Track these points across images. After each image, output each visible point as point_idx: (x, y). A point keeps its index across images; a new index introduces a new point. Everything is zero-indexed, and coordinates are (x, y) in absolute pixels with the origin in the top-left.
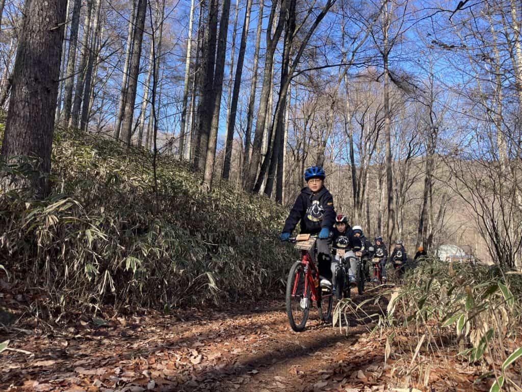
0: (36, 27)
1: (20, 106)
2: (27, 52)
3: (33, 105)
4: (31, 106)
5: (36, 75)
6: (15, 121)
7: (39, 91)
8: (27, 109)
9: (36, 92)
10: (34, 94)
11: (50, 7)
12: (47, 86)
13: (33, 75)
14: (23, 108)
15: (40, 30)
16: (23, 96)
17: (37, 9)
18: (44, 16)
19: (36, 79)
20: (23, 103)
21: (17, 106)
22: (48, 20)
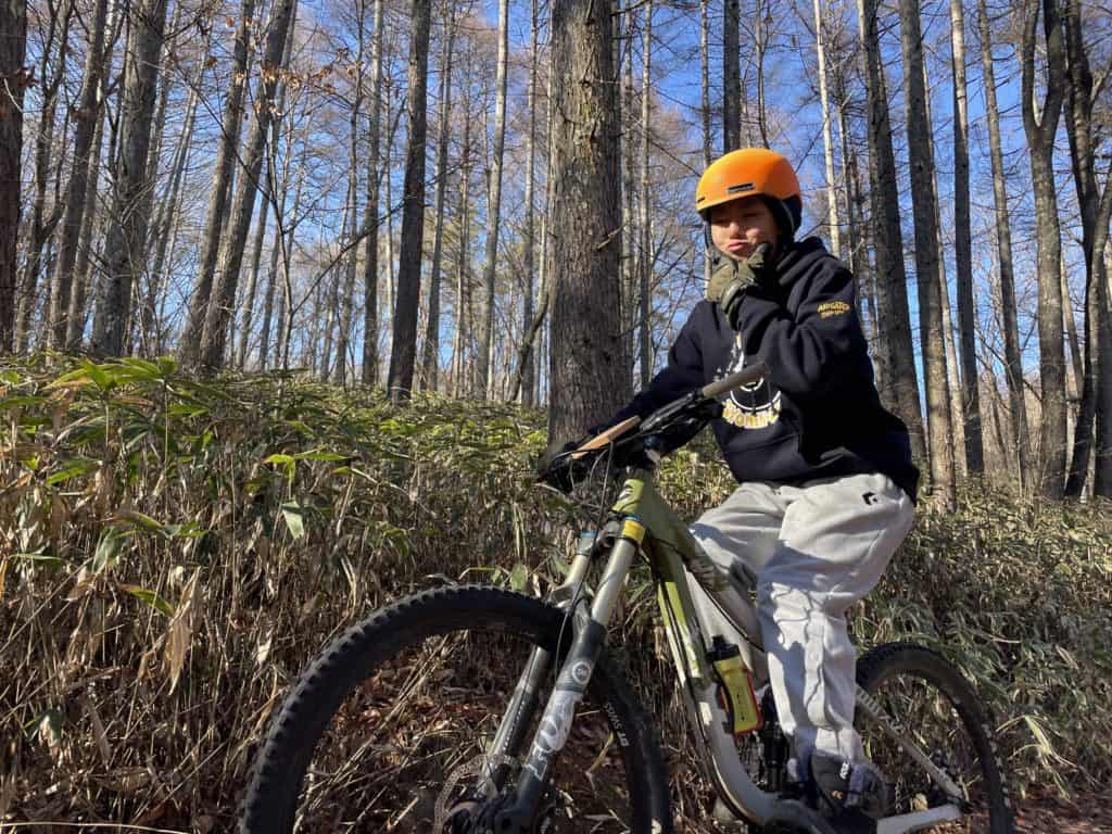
0: (575, 251)
1: (568, 395)
2: (567, 298)
3: (587, 388)
4: (584, 390)
5: (585, 333)
6: (562, 422)
7: (593, 360)
8: (578, 398)
9: (589, 364)
10: (586, 368)
11: (591, 210)
12: (606, 349)
13: (580, 336)
14: (573, 396)
15: (581, 254)
16: (570, 377)
17: (571, 220)
18: (584, 227)
19: (586, 341)
20: (572, 388)
21: (563, 395)
22: (591, 233)
